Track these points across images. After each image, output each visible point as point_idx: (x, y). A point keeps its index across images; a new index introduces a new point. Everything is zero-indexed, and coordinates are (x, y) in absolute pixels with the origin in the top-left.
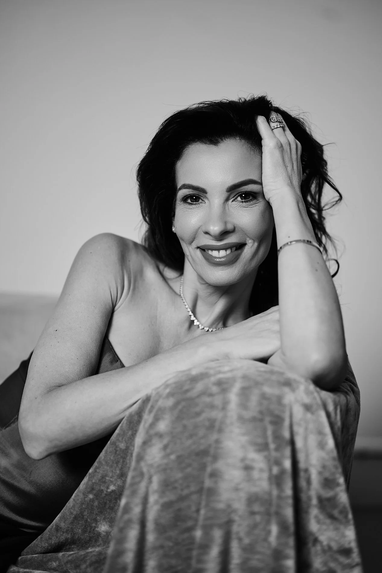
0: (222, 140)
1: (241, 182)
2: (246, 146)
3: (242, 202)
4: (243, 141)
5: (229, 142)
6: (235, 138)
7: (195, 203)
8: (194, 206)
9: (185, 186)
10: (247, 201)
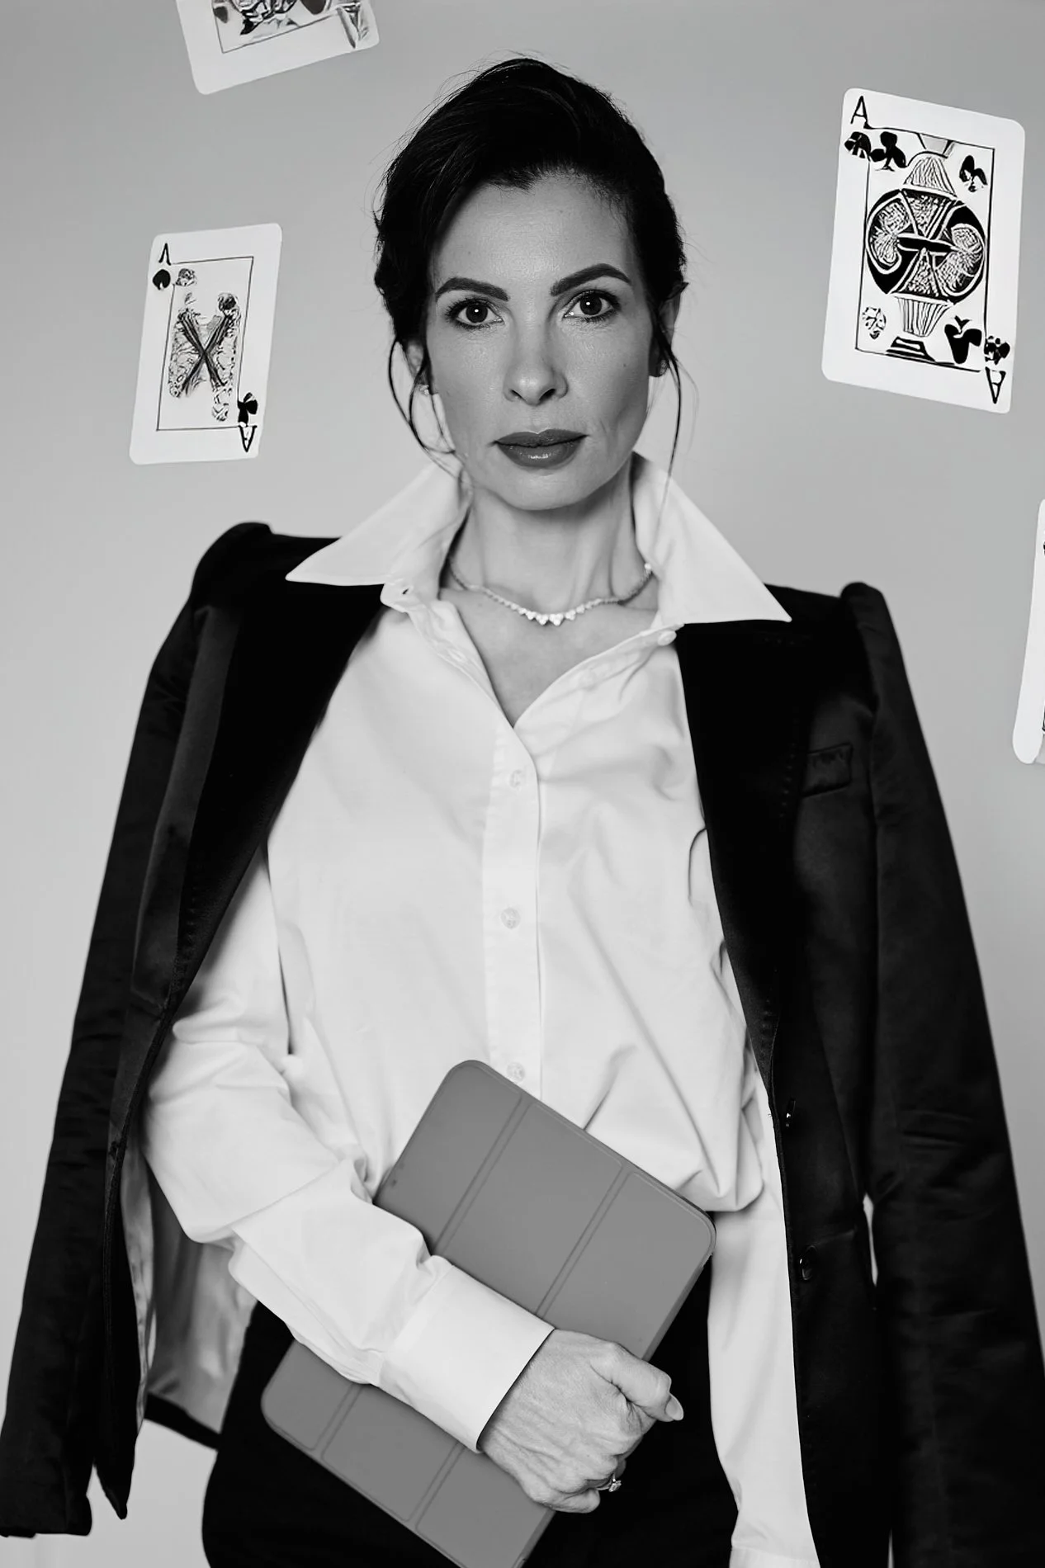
0: (536, 174)
1: (582, 272)
2: (591, 188)
3: (588, 320)
4: (584, 177)
5: (552, 180)
6: (565, 169)
7: (478, 324)
8: (476, 332)
9: (456, 284)
10: (598, 317)
